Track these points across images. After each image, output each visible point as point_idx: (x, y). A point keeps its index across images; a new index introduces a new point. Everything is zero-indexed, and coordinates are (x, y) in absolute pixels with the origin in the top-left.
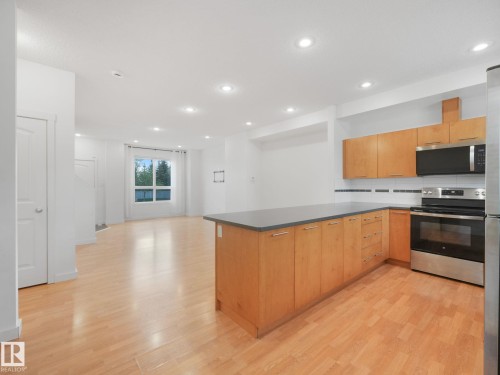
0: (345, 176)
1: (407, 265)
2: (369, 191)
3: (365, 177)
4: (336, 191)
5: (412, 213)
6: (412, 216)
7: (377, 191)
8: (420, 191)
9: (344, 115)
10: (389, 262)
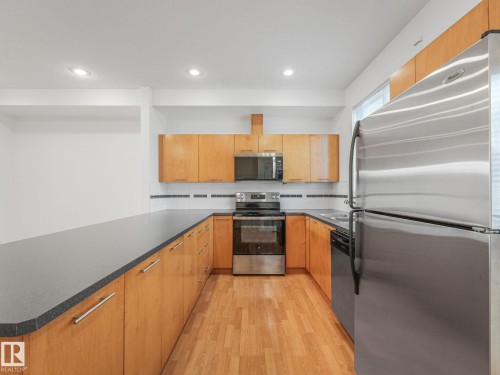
0: (161, 179)
1: (230, 271)
2: (187, 196)
3: (184, 181)
4: (152, 197)
5: (235, 218)
6: (234, 221)
7: (195, 196)
8: (234, 196)
9: (163, 103)
10: (214, 272)
